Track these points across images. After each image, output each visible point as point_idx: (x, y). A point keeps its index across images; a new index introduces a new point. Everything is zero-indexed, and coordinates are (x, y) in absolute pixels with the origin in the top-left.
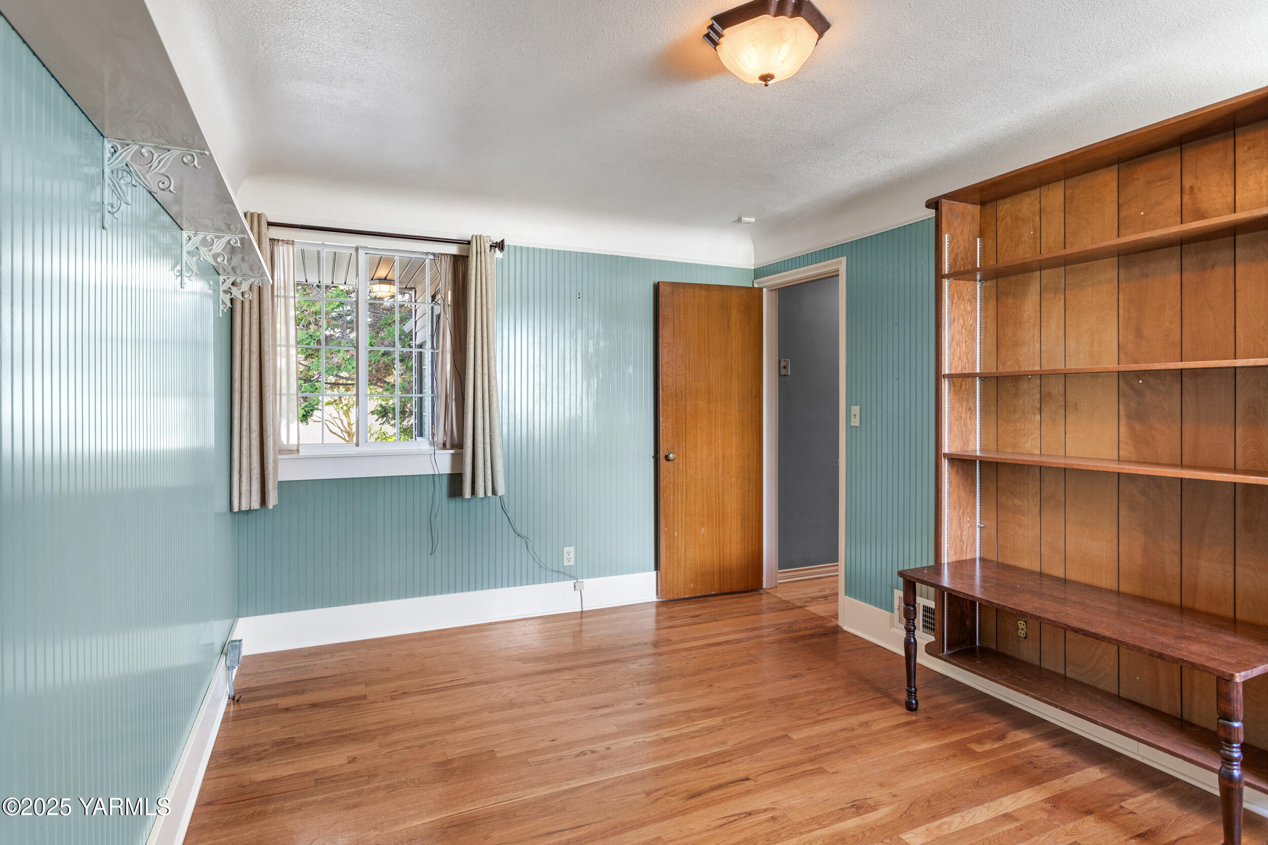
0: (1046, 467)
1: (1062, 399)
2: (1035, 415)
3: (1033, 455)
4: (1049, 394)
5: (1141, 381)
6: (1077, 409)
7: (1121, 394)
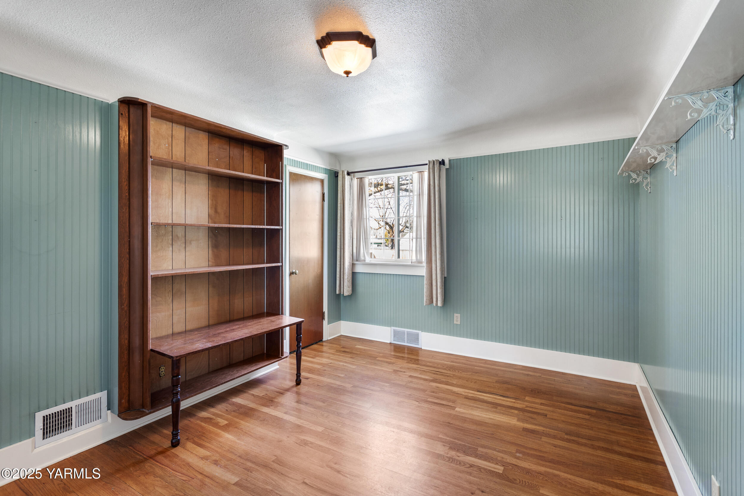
0: (175, 276)
1: (184, 239)
2: (169, 248)
3: (168, 270)
4: (177, 236)
5: (217, 231)
6: (191, 244)
7: (209, 237)
